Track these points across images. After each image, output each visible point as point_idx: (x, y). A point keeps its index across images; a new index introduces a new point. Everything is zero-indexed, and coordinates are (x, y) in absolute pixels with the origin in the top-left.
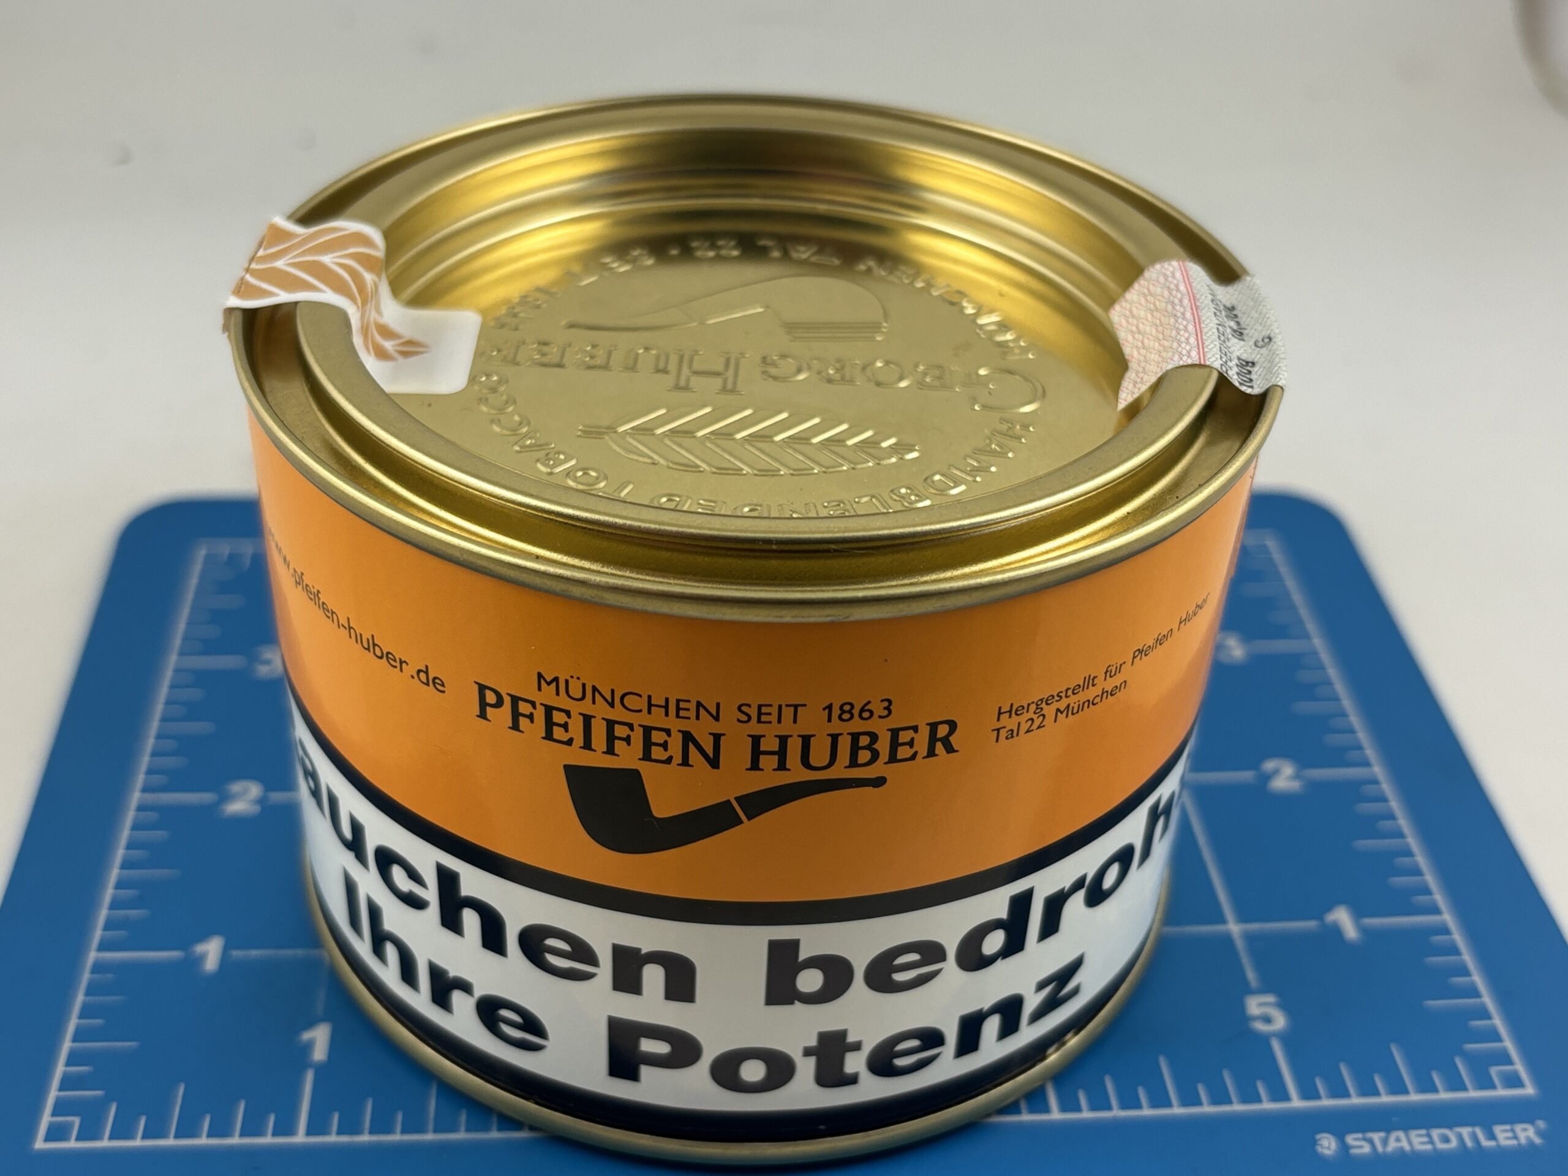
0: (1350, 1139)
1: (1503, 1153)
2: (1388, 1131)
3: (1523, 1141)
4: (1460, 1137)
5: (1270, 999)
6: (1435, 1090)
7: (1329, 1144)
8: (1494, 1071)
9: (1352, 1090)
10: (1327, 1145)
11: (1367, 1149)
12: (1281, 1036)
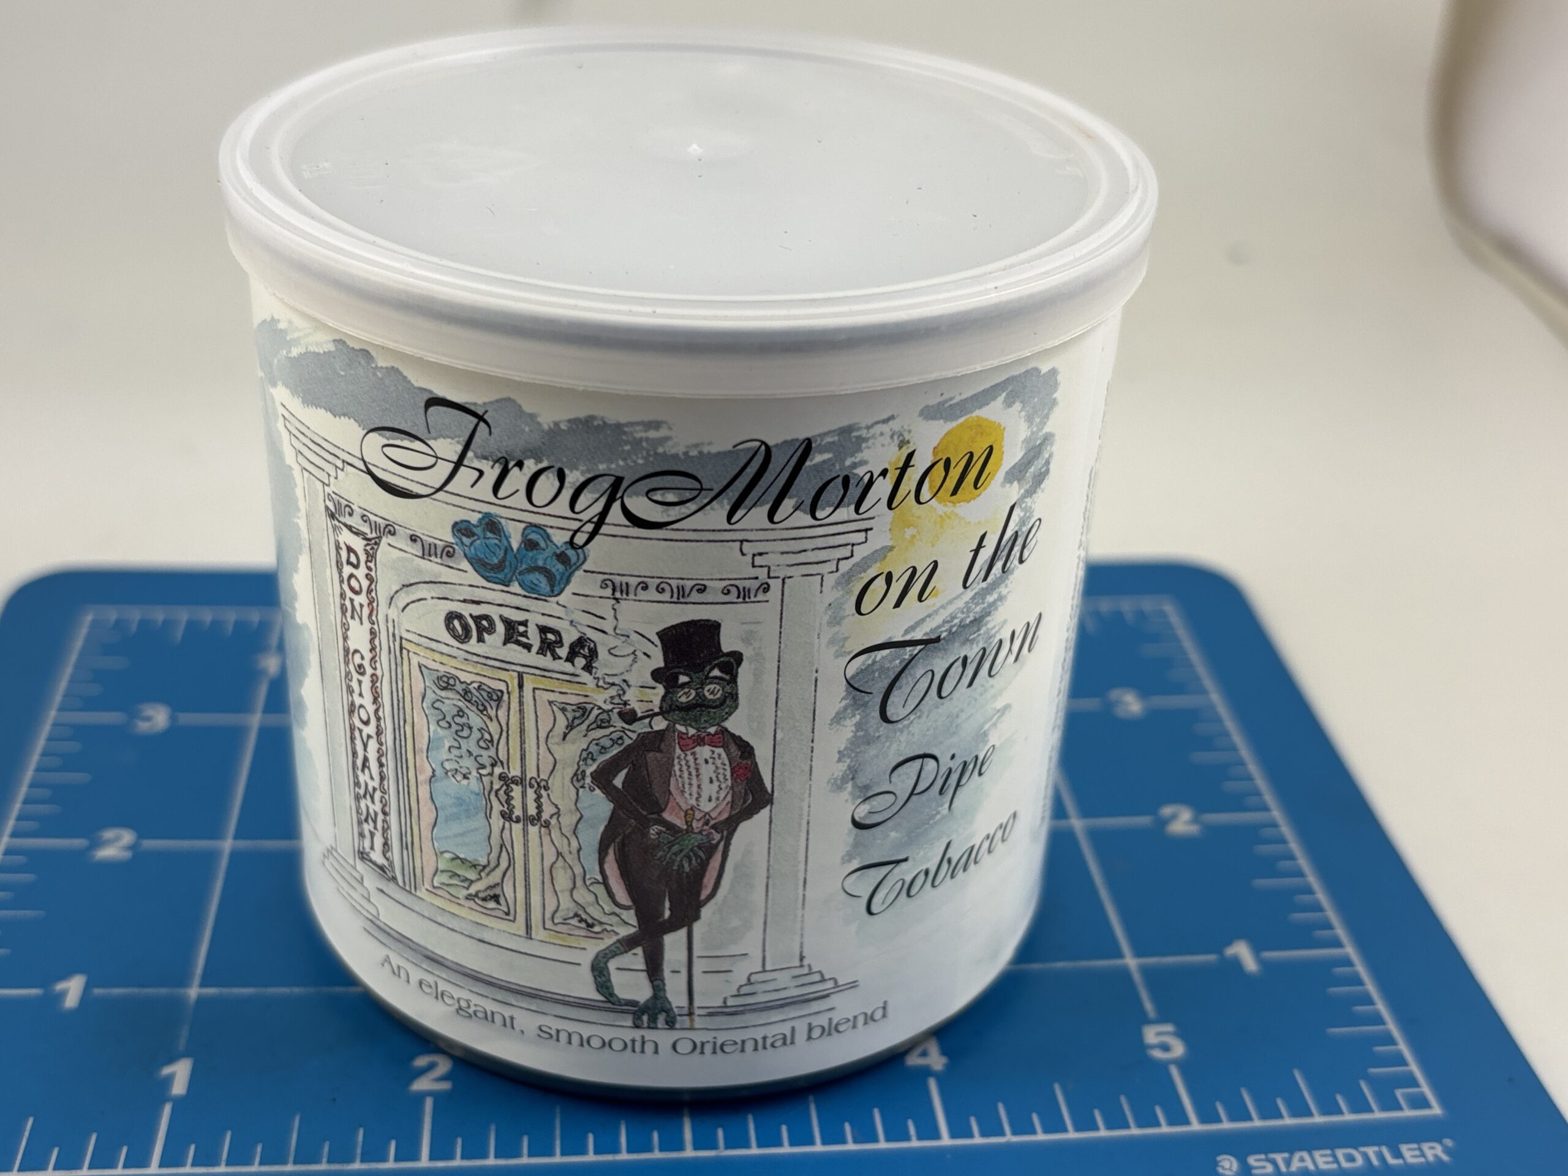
0: (1252, 1160)
2: (1292, 1153)
3: (1431, 1158)
4: (1365, 1156)
5: (1169, 1028)
6: (1341, 1112)
7: (1231, 1166)
8: (1399, 1093)
9: (1253, 1113)
10: (1228, 1164)
11: (1269, 1169)
12: (1180, 1063)
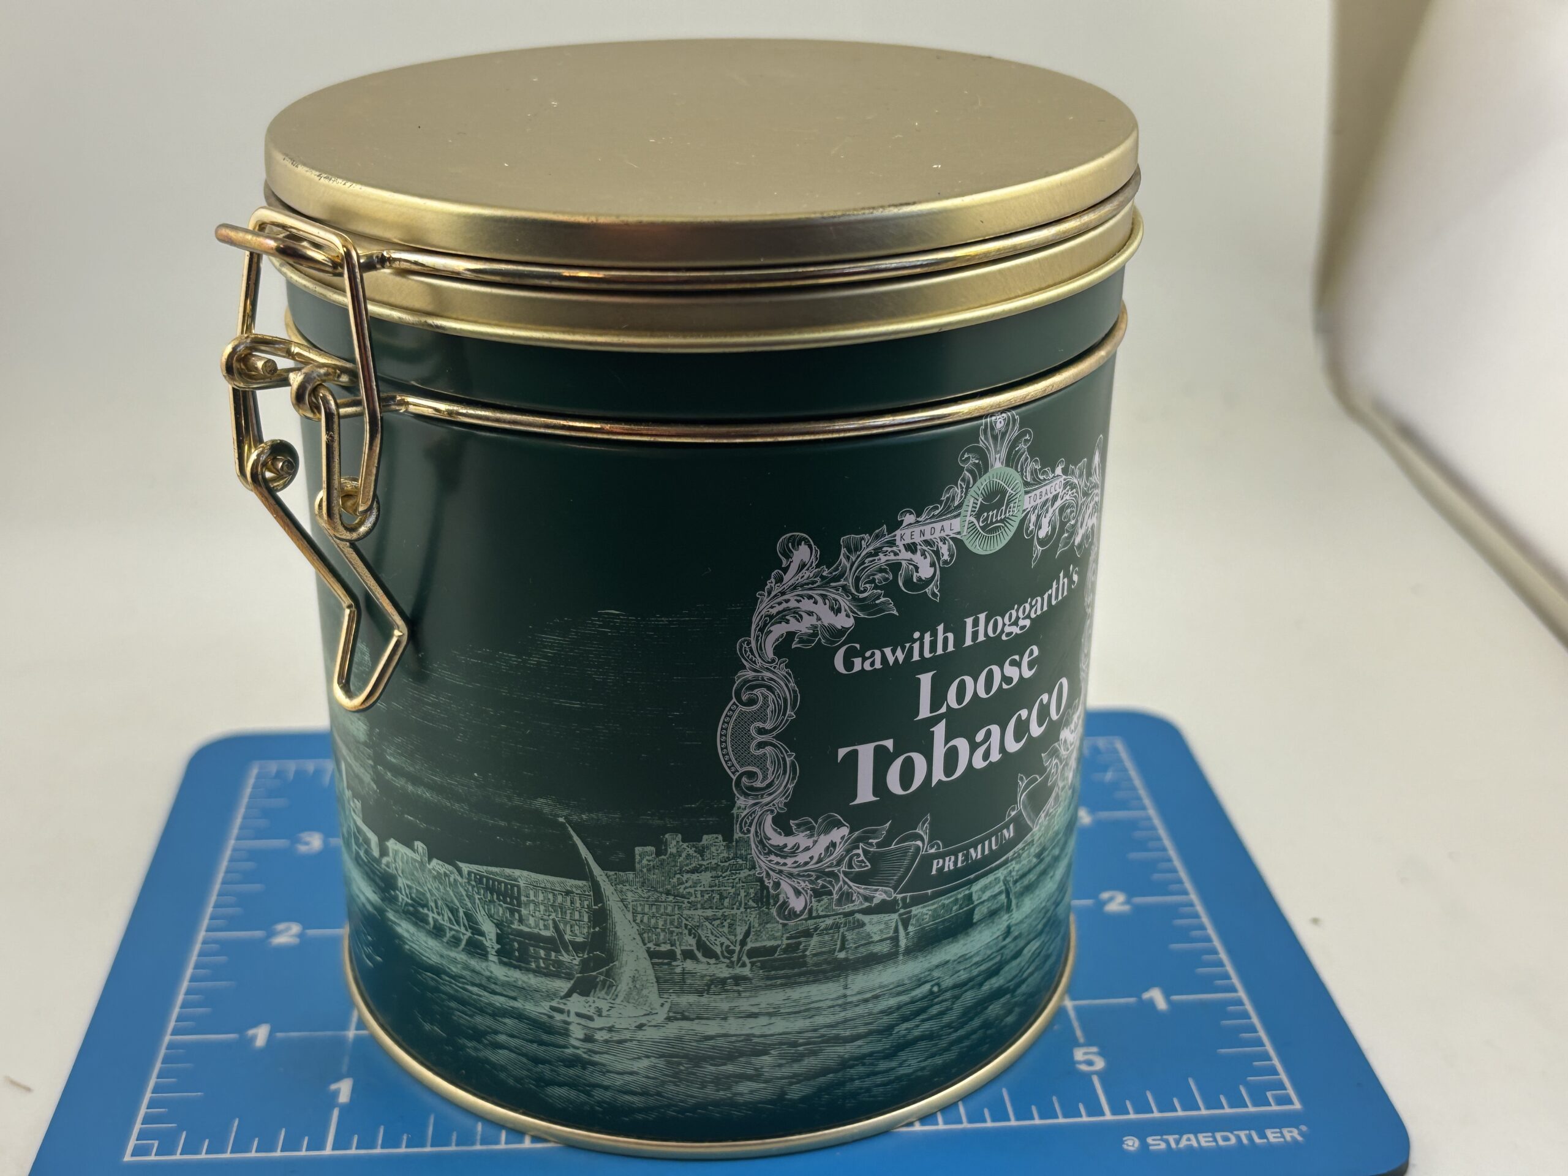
1: (1271, 1148)
3: (1288, 1138)
4: (1238, 1138)
6: (1222, 1107)
7: (1134, 1143)
8: (1270, 1094)
9: (1154, 1109)
10: (1131, 1144)
11: (1163, 1146)
12: (1100, 1074)
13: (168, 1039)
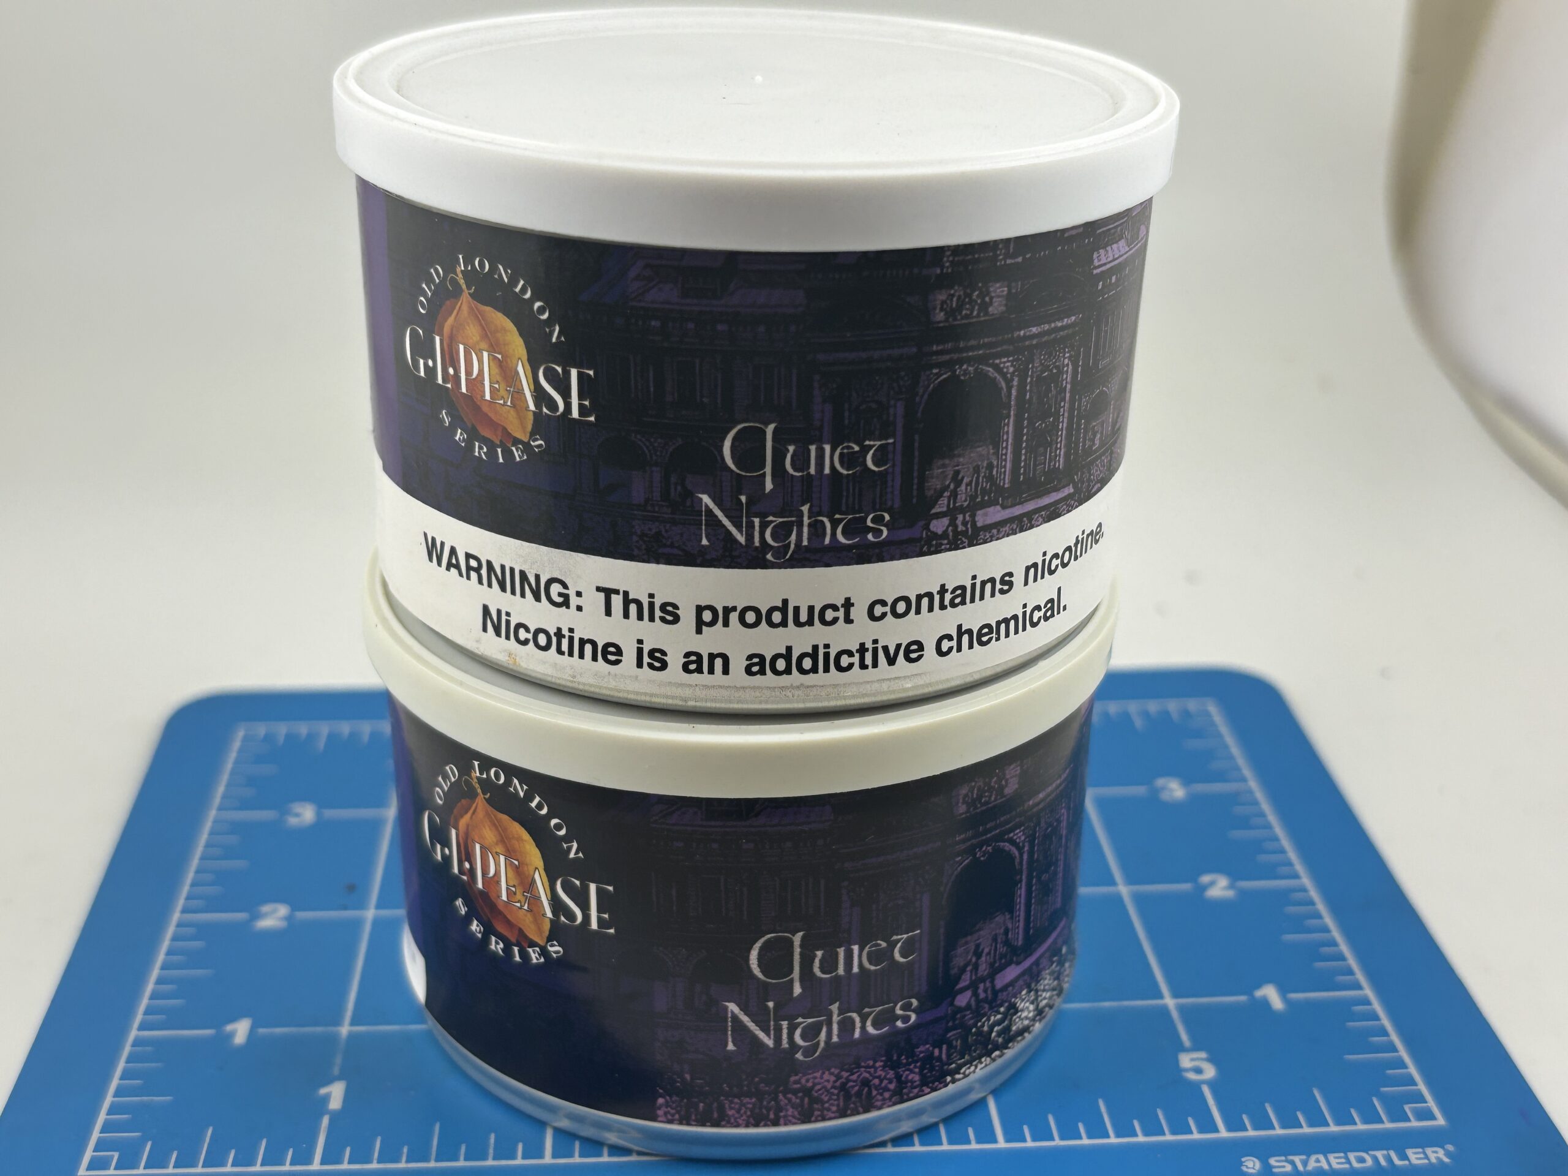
0: (1273, 1161)
2: (1309, 1156)
3: (1433, 1160)
4: (1375, 1159)
5: (1202, 1055)
6: (1354, 1123)
7: (1254, 1165)
8: (1407, 1108)
9: (1275, 1123)
10: (1251, 1165)
11: (1288, 1168)
12: (1211, 1084)
13: (134, 1033)
